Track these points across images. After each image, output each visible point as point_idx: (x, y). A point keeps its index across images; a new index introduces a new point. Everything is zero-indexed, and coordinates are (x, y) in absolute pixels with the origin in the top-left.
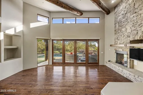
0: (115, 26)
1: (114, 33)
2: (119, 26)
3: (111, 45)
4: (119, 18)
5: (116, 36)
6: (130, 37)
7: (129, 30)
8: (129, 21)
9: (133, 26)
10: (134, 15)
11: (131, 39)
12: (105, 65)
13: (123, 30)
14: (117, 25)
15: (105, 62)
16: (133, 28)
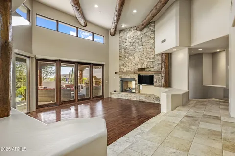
0: (121, 52)
1: (119, 59)
2: (126, 53)
3: (116, 73)
4: (126, 44)
5: (122, 63)
6: (137, 65)
7: (137, 59)
8: (137, 51)
9: (140, 56)
10: (142, 47)
11: (139, 67)
12: (109, 96)
13: (131, 57)
14: (123, 51)
15: (109, 93)
16: (141, 58)
